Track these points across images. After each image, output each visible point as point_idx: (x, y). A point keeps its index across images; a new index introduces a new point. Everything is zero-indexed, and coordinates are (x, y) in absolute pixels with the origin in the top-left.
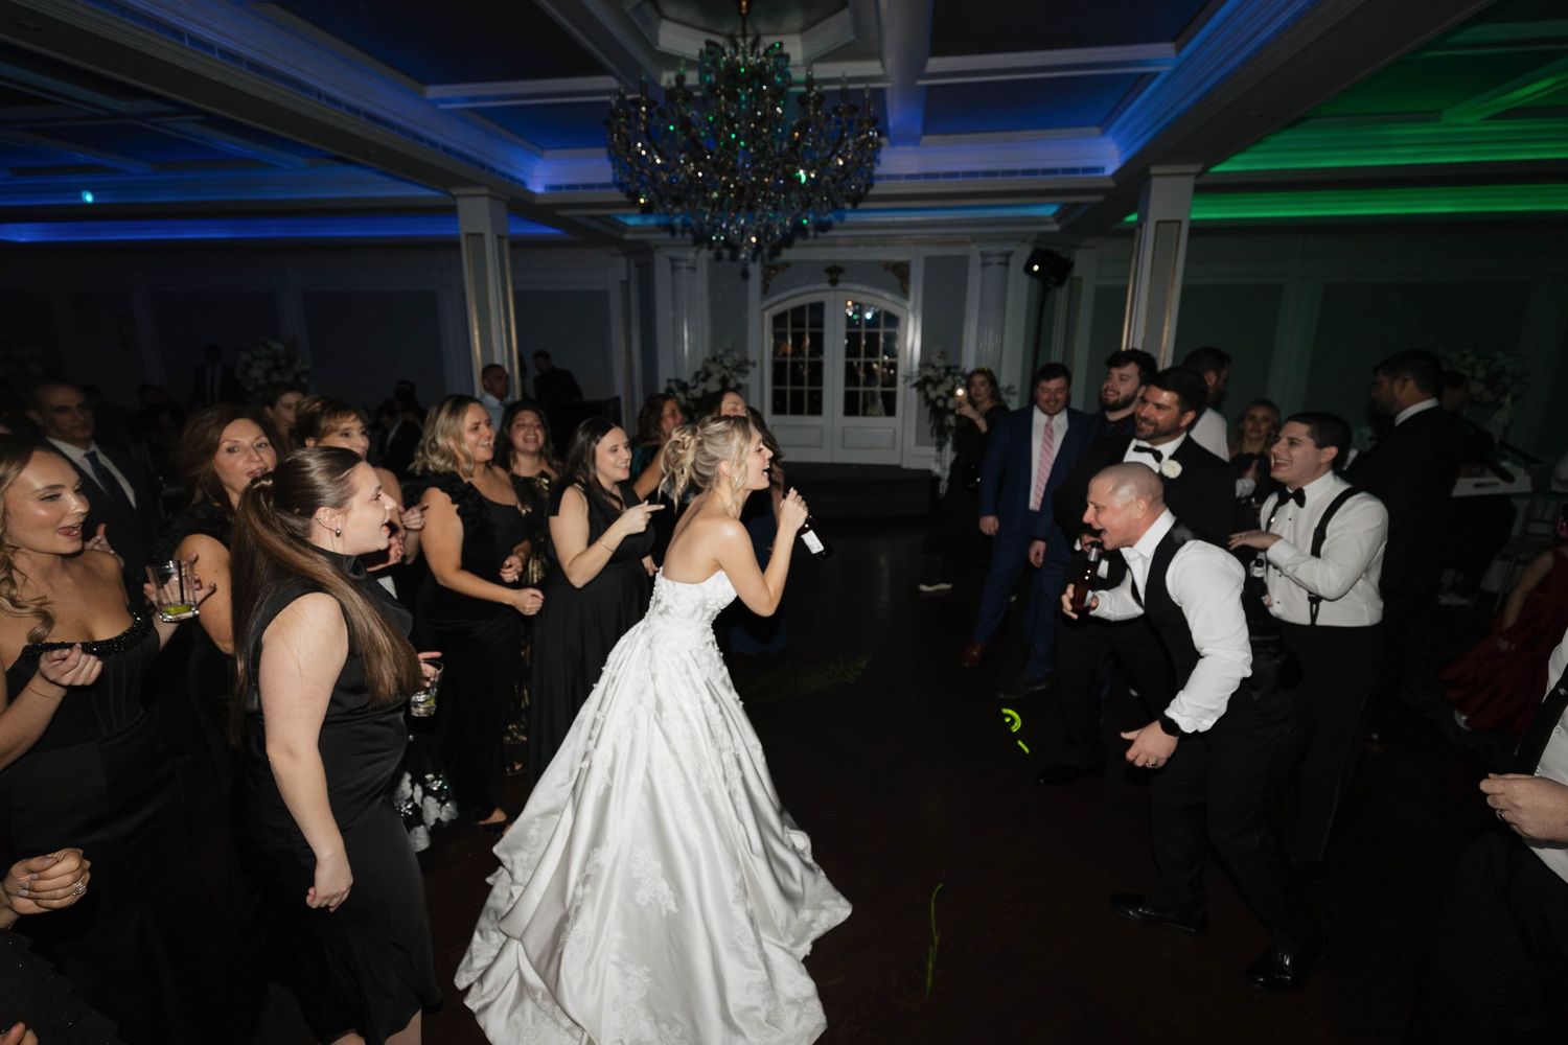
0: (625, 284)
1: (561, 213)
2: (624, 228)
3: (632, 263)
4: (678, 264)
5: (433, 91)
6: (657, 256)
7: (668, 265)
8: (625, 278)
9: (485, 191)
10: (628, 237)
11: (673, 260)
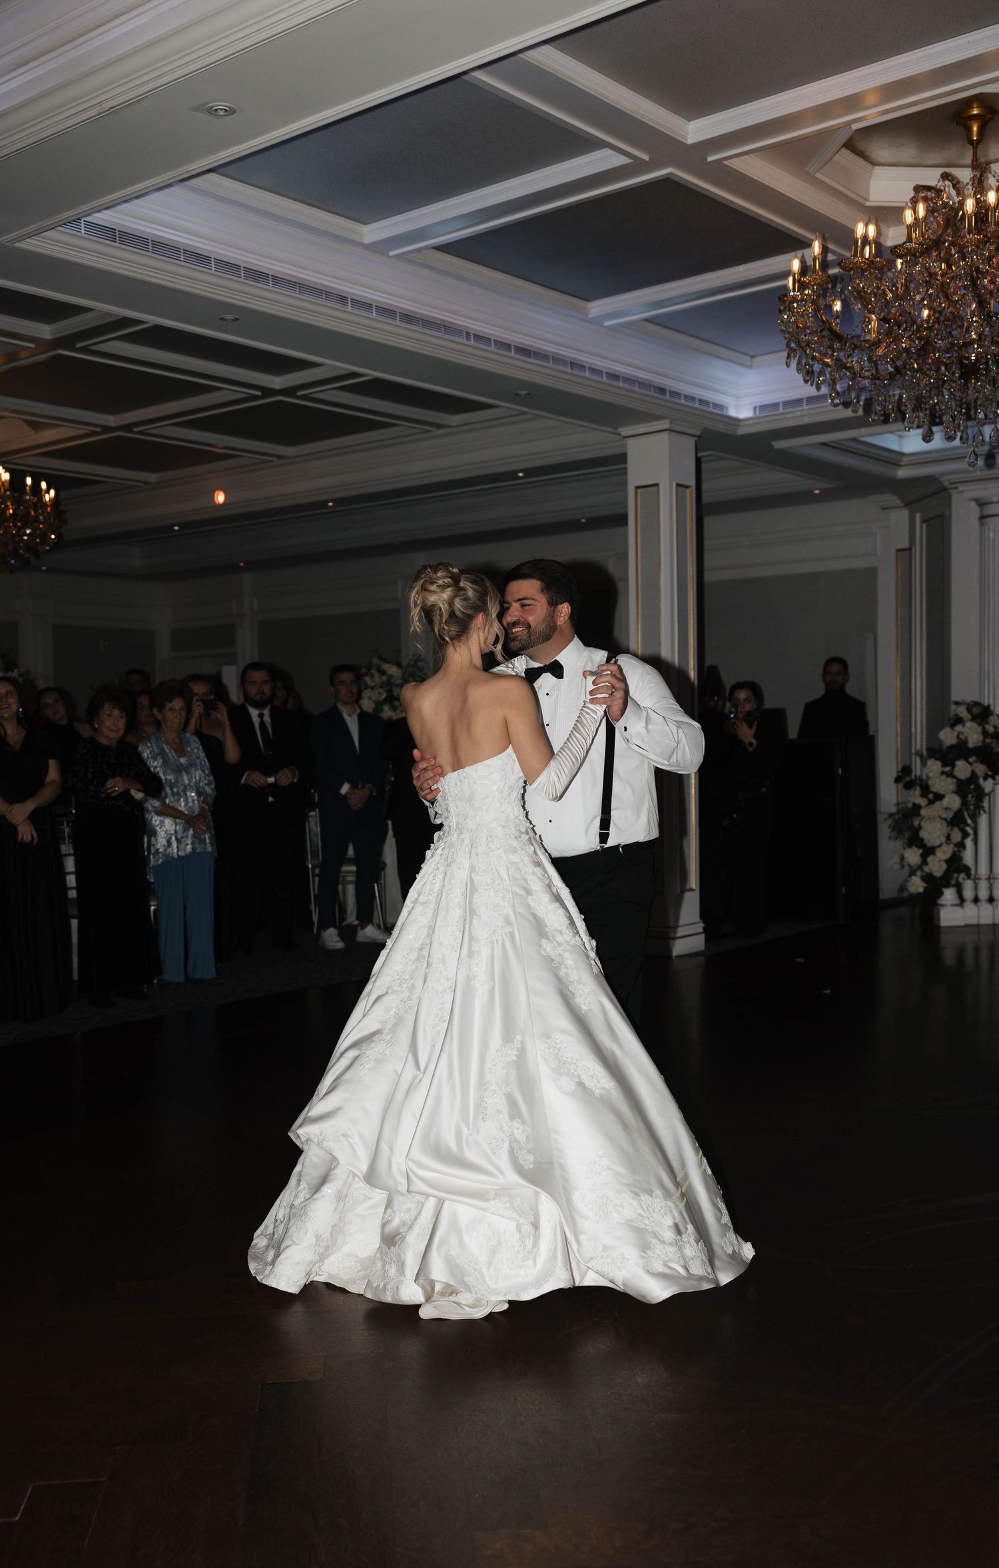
0: (905, 554)
1: (779, 445)
2: (894, 459)
3: (918, 516)
4: (991, 510)
5: (598, 307)
6: (955, 498)
7: (975, 510)
8: (906, 545)
9: (665, 424)
10: (902, 473)
11: (981, 503)
